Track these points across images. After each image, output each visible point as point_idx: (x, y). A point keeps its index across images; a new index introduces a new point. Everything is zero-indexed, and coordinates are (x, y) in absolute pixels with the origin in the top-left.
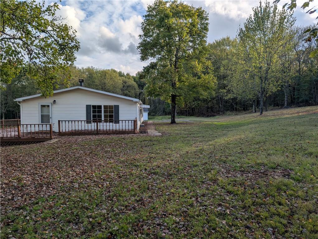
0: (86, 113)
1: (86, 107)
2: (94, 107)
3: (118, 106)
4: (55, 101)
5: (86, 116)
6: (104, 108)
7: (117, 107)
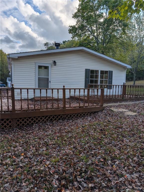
0: (84, 78)
1: (85, 71)
2: (92, 71)
3: (112, 71)
4: (54, 61)
5: (84, 81)
6: (101, 74)
7: (111, 73)
